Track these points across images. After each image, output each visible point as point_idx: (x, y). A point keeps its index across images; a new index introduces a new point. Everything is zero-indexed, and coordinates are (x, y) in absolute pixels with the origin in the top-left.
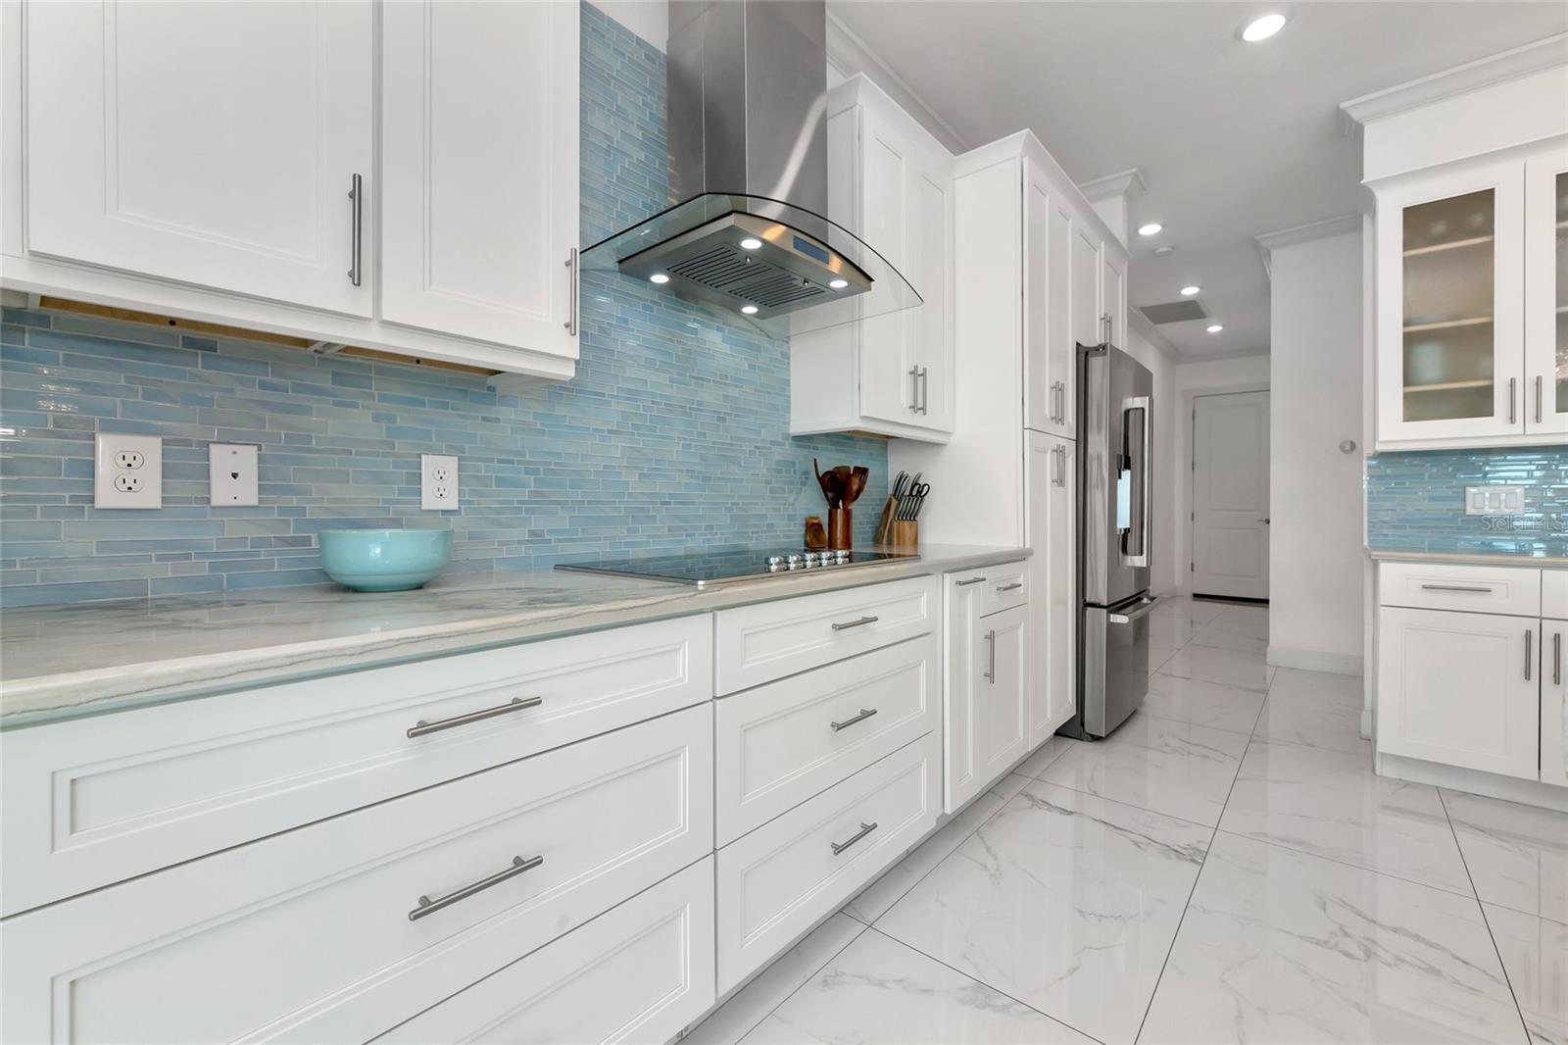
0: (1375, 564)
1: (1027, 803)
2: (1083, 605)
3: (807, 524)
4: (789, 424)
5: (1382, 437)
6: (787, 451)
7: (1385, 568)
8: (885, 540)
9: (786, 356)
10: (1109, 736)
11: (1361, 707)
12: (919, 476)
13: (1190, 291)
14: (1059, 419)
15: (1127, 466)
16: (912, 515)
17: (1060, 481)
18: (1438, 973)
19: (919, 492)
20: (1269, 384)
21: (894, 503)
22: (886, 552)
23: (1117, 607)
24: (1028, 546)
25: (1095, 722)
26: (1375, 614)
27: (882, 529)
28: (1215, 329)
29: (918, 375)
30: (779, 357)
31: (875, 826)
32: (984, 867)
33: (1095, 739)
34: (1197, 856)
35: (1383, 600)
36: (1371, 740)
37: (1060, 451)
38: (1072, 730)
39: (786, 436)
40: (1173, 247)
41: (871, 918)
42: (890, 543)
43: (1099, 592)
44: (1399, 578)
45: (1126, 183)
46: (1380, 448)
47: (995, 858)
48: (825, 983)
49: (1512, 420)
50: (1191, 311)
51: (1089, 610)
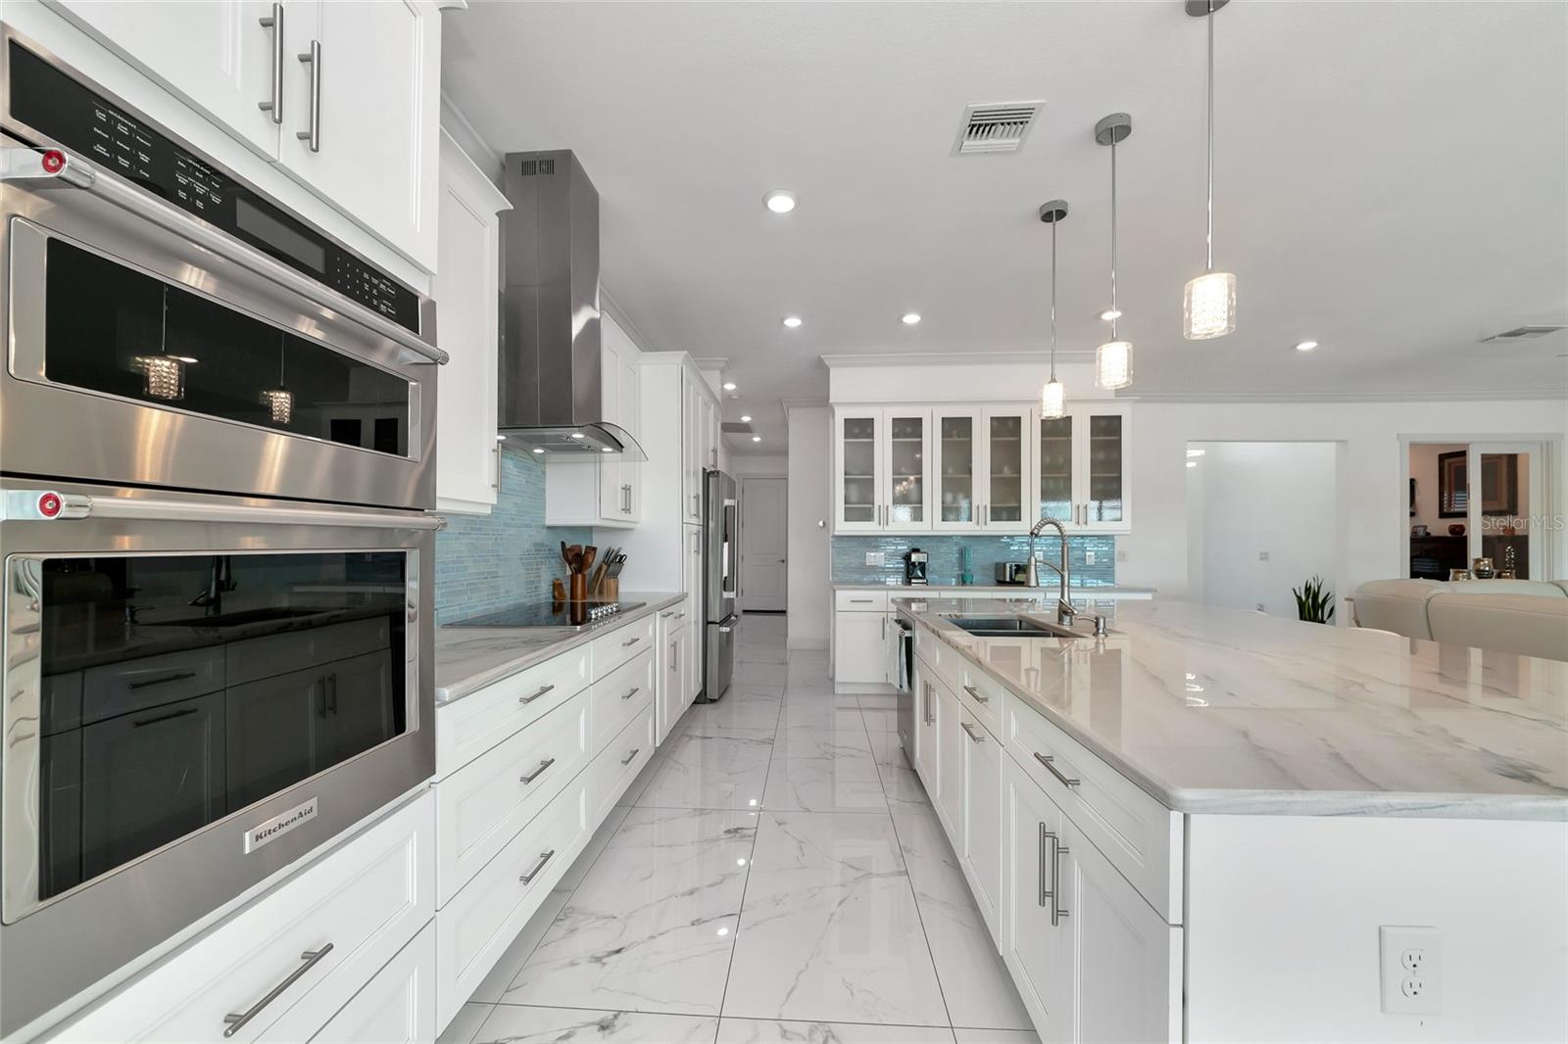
0: (834, 591)
1: (687, 739)
2: (707, 623)
3: (554, 585)
4: (545, 518)
5: (837, 528)
6: (542, 536)
7: (838, 593)
8: (596, 592)
9: (544, 473)
10: (721, 697)
11: (829, 663)
12: (620, 549)
13: (746, 419)
14: (697, 515)
15: (726, 541)
16: (615, 575)
17: (697, 552)
18: (853, 756)
19: (620, 560)
20: (787, 475)
21: (605, 567)
22: (597, 600)
23: (722, 623)
24: (685, 591)
25: (713, 693)
26: (834, 614)
27: (594, 584)
28: (757, 439)
29: (627, 489)
30: (540, 474)
31: (637, 751)
32: (678, 770)
33: (713, 701)
34: (771, 742)
35: (837, 609)
36: (832, 679)
37: (697, 534)
38: (702, 699)
39: (543, 526)
40: (741, 396)
41: (631, 803)
42: (601, 592)
43: (716, 614)
44: (844, 596)
45: (722, 365)
46: (836, 533)
47: (681, 764)
48: (624, 831)
49: (880, 524)
50: (746, 428)
51: (710, 625)
